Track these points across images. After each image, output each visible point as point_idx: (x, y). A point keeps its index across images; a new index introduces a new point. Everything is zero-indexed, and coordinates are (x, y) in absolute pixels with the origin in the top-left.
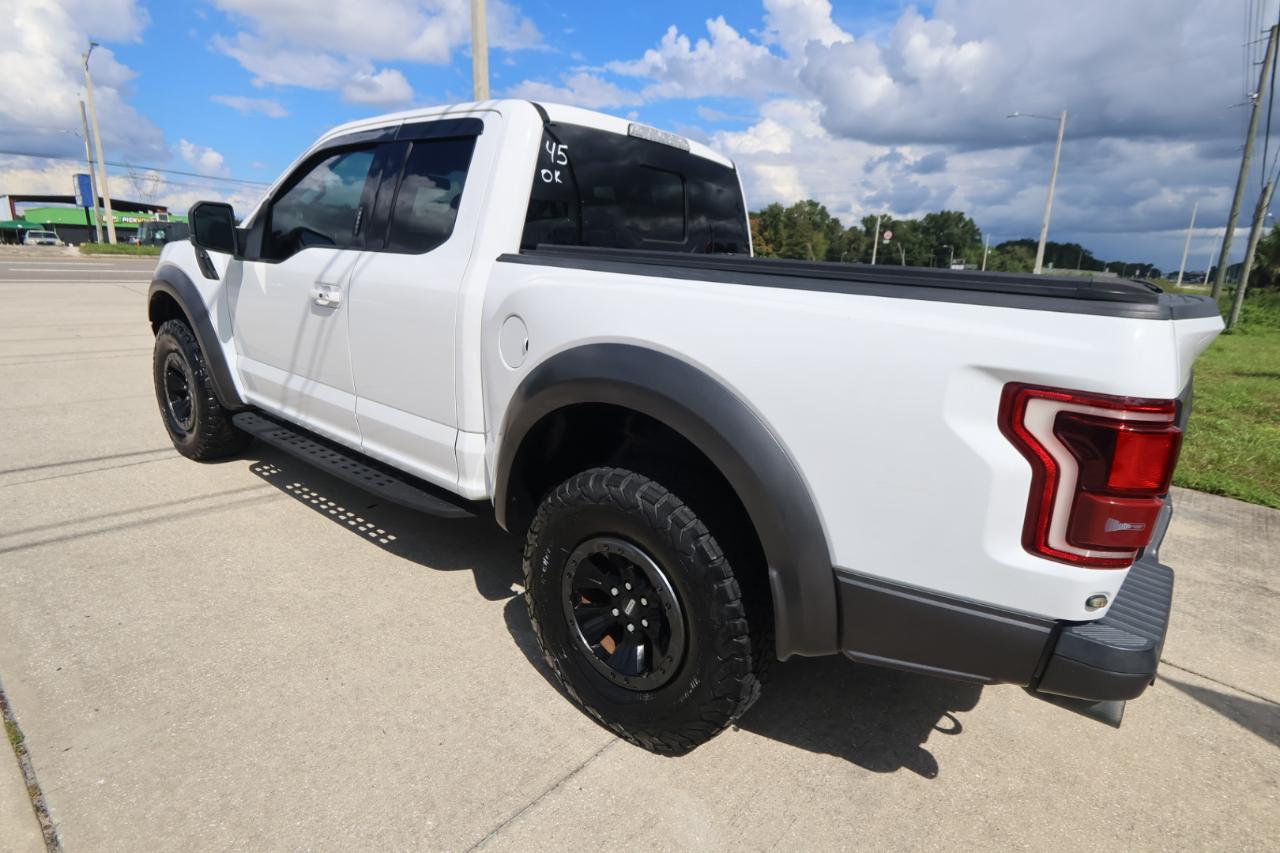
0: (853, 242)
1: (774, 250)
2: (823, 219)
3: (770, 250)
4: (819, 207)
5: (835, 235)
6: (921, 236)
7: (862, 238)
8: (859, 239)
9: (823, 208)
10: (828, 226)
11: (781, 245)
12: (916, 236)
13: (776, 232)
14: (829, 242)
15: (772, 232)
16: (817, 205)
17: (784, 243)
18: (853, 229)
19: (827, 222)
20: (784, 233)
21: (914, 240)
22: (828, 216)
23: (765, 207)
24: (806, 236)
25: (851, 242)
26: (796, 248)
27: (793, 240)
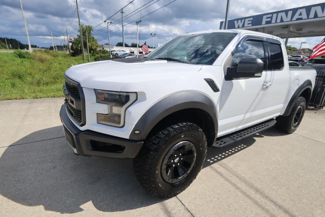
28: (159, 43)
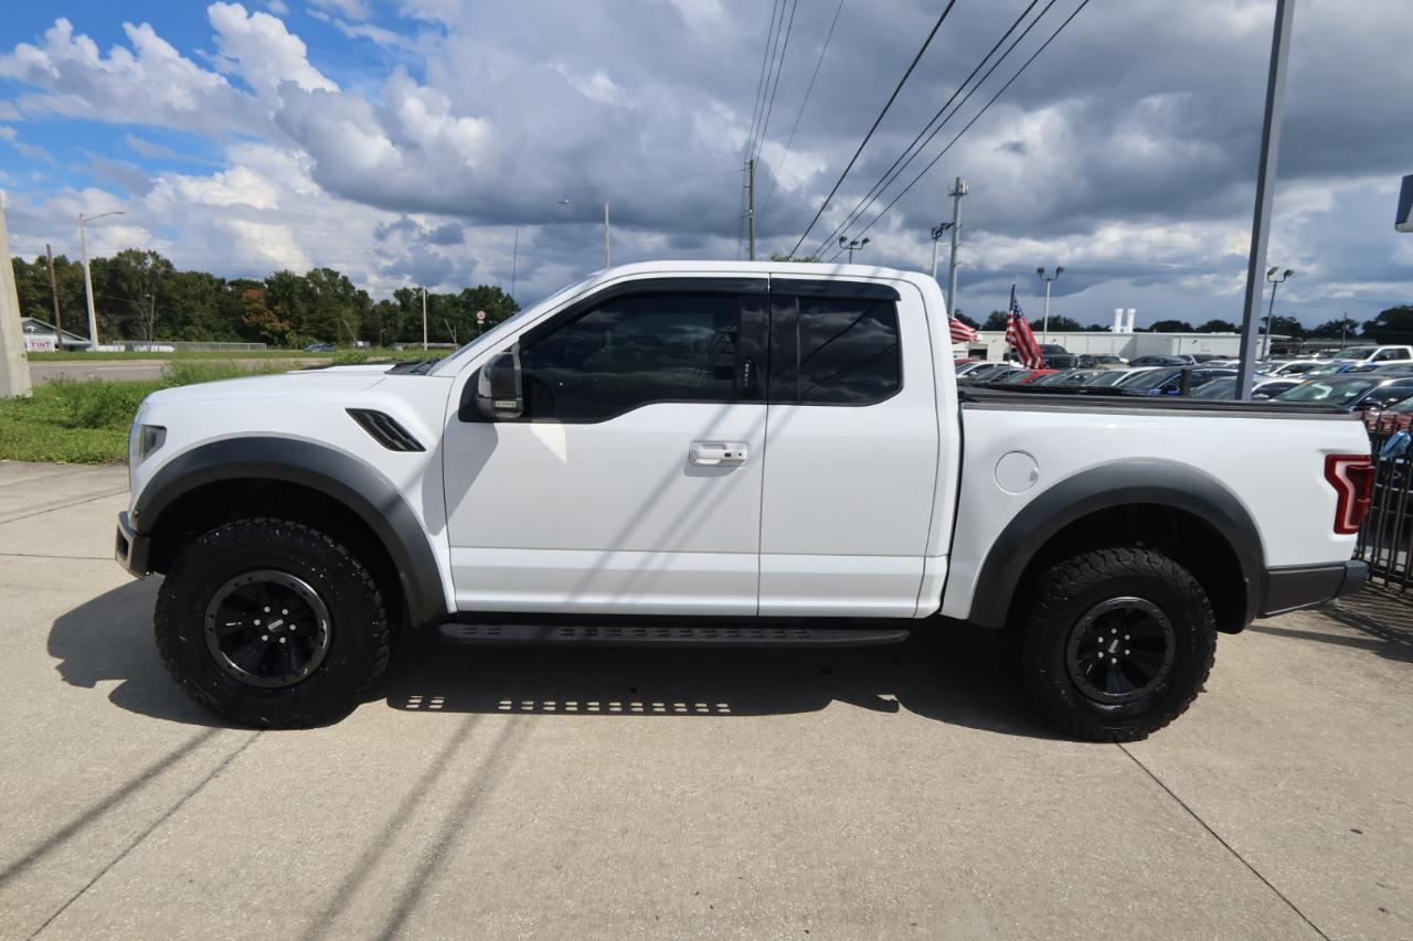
0: (389, 317)
1: (292, 328)
2: (347, 292)
3: (287, 328)
4: (340, 277)
5: (365, 309)
6: (462, 311)
7: (399, 313)
8: (395, 314)
9: (345, 279)
10: (354, 299)
11: (301, 321)
12: (457, 312)
13: (292, 306)
14: (360, 317)
15: (285, 307)
16: (336, 274)
17: (305, 318)
18: (385, 303)
19: (352, 294)
20: (302, 307)
21: (457, 315)
22: (353, 288)
23: (271, 275)
24: (332, 311)
25: (385, 318)
26: (322, 325)
27: (316, 316)
28: (1119, 307)
